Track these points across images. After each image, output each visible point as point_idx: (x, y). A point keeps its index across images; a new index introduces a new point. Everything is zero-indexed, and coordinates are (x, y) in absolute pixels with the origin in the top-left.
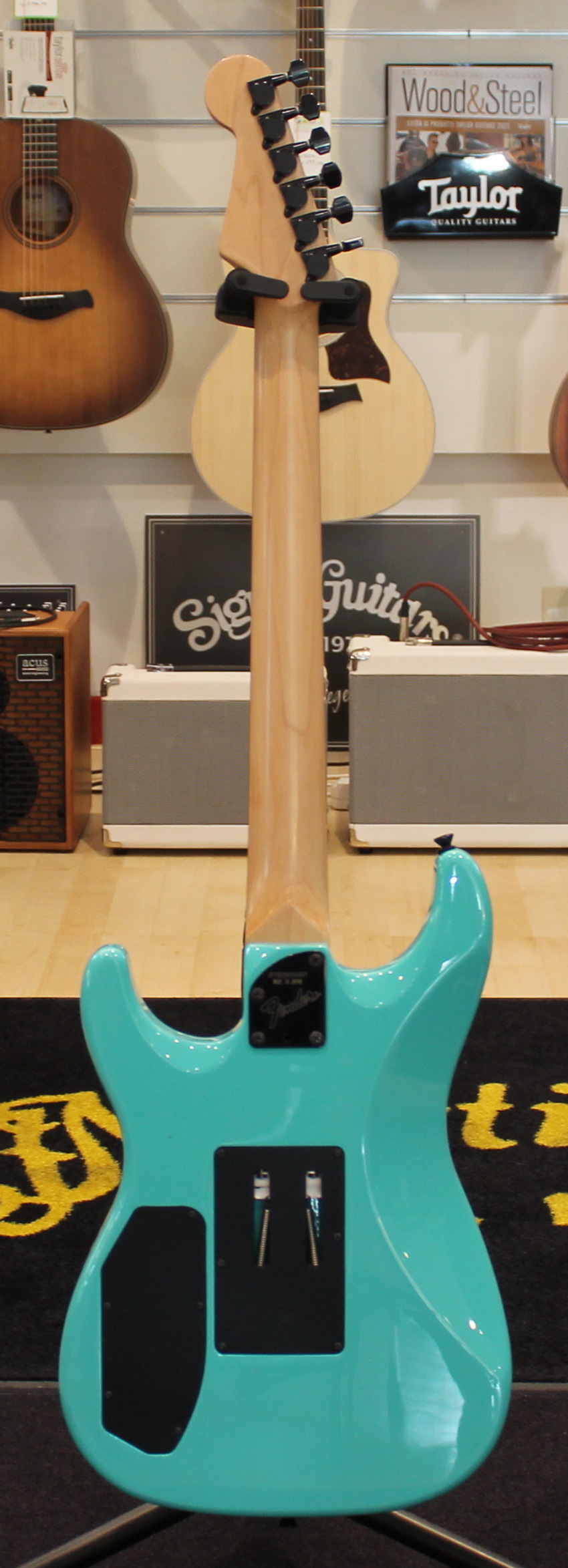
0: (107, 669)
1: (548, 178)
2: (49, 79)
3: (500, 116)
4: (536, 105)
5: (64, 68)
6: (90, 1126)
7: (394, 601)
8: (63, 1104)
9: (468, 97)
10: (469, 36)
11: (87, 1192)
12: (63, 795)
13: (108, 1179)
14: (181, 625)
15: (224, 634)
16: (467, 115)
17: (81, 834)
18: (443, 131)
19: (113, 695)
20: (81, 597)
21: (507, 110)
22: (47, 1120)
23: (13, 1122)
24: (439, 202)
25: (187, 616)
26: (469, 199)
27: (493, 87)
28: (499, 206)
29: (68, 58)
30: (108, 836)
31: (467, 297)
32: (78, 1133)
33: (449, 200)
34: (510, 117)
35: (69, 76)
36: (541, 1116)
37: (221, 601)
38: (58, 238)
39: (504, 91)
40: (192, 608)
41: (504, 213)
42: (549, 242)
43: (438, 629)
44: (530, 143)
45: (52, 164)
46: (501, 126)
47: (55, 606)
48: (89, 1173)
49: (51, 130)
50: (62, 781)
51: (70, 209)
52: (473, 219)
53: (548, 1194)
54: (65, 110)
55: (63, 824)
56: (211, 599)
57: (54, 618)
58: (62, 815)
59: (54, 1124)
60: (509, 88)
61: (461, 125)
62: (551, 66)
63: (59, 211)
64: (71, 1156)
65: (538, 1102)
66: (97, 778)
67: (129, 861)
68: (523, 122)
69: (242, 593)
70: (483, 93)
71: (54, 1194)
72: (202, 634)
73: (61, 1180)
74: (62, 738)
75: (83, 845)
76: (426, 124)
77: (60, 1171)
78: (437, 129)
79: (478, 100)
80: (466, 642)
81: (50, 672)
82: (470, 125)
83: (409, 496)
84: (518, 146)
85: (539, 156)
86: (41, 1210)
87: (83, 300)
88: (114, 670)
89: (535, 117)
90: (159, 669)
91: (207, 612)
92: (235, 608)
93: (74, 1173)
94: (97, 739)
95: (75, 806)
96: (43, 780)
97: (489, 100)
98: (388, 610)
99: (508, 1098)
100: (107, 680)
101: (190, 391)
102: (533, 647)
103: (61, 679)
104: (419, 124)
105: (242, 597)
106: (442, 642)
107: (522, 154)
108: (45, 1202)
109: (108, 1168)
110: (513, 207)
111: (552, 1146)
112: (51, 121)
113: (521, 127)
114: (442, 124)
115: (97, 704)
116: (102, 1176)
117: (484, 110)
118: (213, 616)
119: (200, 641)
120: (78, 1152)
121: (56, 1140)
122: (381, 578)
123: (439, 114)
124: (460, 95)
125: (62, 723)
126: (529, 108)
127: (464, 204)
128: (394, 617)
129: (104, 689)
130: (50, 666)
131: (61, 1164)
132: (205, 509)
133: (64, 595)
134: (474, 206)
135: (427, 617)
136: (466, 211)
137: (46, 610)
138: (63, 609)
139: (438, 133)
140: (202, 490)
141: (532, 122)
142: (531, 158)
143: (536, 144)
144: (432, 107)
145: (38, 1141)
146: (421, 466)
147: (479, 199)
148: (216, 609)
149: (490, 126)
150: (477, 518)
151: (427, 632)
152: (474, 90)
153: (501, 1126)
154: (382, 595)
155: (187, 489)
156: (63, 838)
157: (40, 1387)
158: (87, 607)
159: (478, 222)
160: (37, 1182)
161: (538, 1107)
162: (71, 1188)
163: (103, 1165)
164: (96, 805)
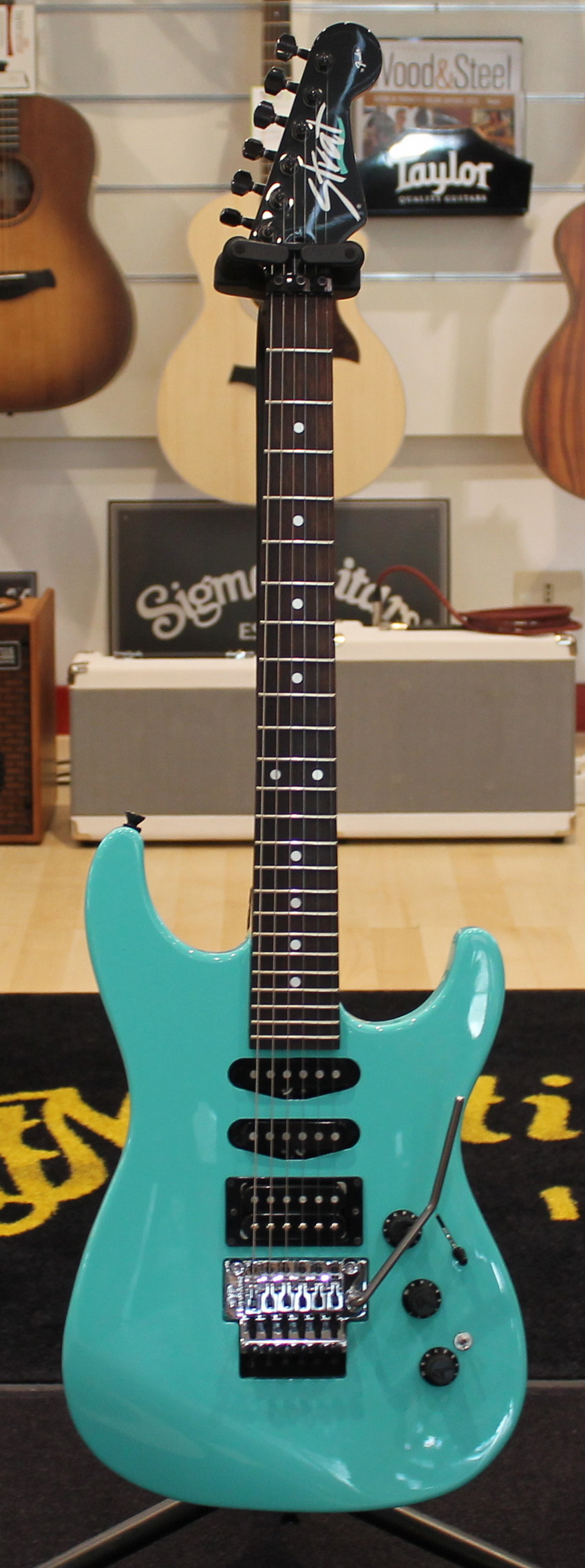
0: (73, 657)
1: (518, 155)
2: (10, 53)
3: (469, 90)
4: (505, 80)
5: (25, 43)
6: (71, 1123)
7: (362, 587)
8: (42, 1102)
9: (436, 71)
10: (437, 9)
11: (74, 1190)
12: (29, 786)
13: (92, 1177)
14: (144, 612)
15: (189, 622)
16: (435, 90)
17: (47, 826)
18: (411, 106)
19: (80, 684)
20: (43, 585)
21: (476, 84)
22: (27, 1117)
24: (407, 179)
25: (151, 602)
26: (438, 175)
27: (462, 62)
28: (468, 183)
29: (29, 33)
30: (76, 829)
31: (437, 276)
32: (59, 1130)
33: (417, 177)
34: (480, 91)
35: (30, 51)
36: (533, 1109)
37: (186, 588)
38: (19, 216)
39: (473, 66)
40: (156, 594)
41: (474, 190)
42: (519, 220)
43: (408, 615)
44: (499, 118)
45: (13, 141)
46: (470, 101)
47: (19, 593)
48: (72, 1171)
49: (12, 106)
50: (28, 772)
51: (32, 187)
52: (443, 196)
53: (545, 1188)
54: (24, 85)
55: (30, 816)
56: (175, 586)
57: (18, 604)
58: (29, 806)
59: (34, 1122)
60: (479, 62)
61: (429, 100)
62: (519, 40)
63: (20, 189)
64: (53, 1154)
65: (530, 1094)
66: (65, 768)
68: (493, 97)
69: (207, 579)
70: (451, 68)
71: (38, 1193)
72: (166, 621)
73: (45, 1179)
74: (28, 728)
75: (50, 837)
76: (394, 99)
77: (43, 1169)
78: (405, 104)
79: (447, 75)
80: (439, 625)
81: (16, 659)
82: (438, 101)
83: (380, 479)
84: (487, 121)
85: (509, 132)
86: (25, 1210)
87: (44, 280)
88: (80, 658)
89: (505, 91)
90: (128, 657)
91: (172, 599)
92: (200, 594)
93: (57, 1171)
94: (64, 728)
95: (42, 798)
96: (9, 771)
97: (457, 75)
98: (358, 594)
99: (498, 1090)
100: (75, 668)
101: (155, 373)
102: (510, 631)
103: (27, 668)
104: (386, 99)
105: (207, 584)
106: (412, 627)
107: (492, 129)
108: (29, 1201)
109: (92, 1165)
110: (483, 184)
111: (546, 1138)
112: (11, 97)
113: (491, 102)
114: (411, 100)
115: (63, 695)
116: (86, 1174)
117: (452, 84)
118: (178, 603)
119: (165, 628)
120: (60, 1150)
121: (38, 1137)
122: (349, 563)
123: (407, 89)
124: (428, 71)
125: (28, 713)
126: (498, 83)
127: (433, 180)
128: (363, 603)
129: (71, 677)
130: (16, 653)
131: (44, 1163)
132: (170, 493)
133: (25, 582)
134: (443, 183)
135: (397, 603)
136: (435, 187)
137: (10, 597)
138: (27, 596)
139: (405, 107)
140: (167, 473)
141: (501, 97)
142: (501, 133)
143: (506, 119)
144: (400, 81)
145: (18, 1139)
146: (391, 448)
147: (448, 175)
148: (180, 596)
149: (458, 101)
150: (447, 502)
151: (397, 618)
152: (442, 65)
153: (493, 1119)
154: (351, 581)
155: (150, 474)
156: (29, 830)
157: (33, 1390)
158: (51, 595)
159: (447, 199)
160: (20, 1181)
161: (530, 1099)
162: (55, 1186)
163: (86, 1162)
164: (63, 797)
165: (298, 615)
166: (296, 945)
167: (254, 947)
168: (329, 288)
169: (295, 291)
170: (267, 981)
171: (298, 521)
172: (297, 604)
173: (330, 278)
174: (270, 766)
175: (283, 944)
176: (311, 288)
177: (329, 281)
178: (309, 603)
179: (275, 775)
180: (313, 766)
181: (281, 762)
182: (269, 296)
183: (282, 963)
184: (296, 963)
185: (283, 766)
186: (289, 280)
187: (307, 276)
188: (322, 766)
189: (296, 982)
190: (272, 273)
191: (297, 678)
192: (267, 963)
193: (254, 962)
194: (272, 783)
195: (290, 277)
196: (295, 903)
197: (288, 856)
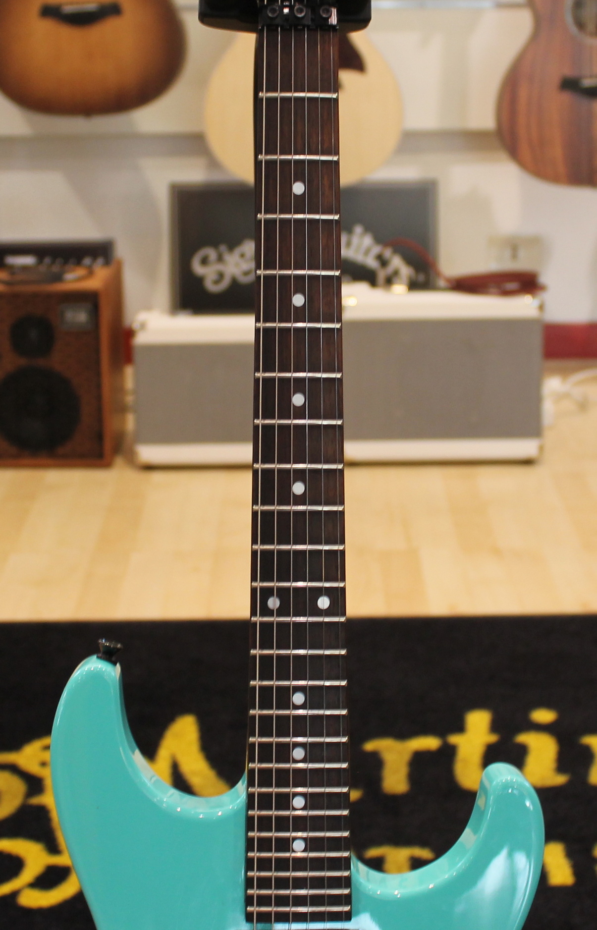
7: (370, 248)
14: (198, 269)
15: (233, 278)
20: (117, 253)
23: (44, 764)
25: (204, 261)
30: (139, 454)
37: (231, 249)
40: (208, 255)
43: (406, 273)
47: (93, 262)
56: (223, 248)
57: (91, 274)
67: (157, 477)
72: (216, 277)
75: (119, 461)
81: (88, 319)
87: (113, 9)
91: (220, 259)
92: (241, 255)
98: (366, 255)
99: (495, 727)
103: (97, 325)
118: (225, 263)
119: (214, 284)
128: (371, 262)
130: (88, 314)
132: (216, 177)
135: (397, 262)
137: (85, 267)
140: (213, 163)
146: (392, 141)
148: (227, 256)
150: (435, 182)
154: (360, 244)
156: (102, 454)
158: (121, 261)
164: (130, 423)
165: (300, 413)
166: (299, 802)
167: (250, 805)
168: (334, 20)
169: (292, 24)
170: (265, 844)
171: (298, 300)
172: (298, 400)
173: (334, 7)
174: (267, 593)
175: (284, 801)
176: (312, 20)
177: (334, 11)
178: (312, 399)
179: (273, 603)
180: (319, 592)
181: (280, 589)
182: (262, 30)
183: (283, 824)
184: (300, 824)
185: (283, 593)
186: (286, 11)
187: (307, 6)
188: (328, 592)
189: (299, 845)
190: (265, 3)
191: (298, 488)
192: (265, 823)
193: (250, 823)
194: (270, 613)
195: (286, 6)
196: (298, 753)
197: (289, 699)
